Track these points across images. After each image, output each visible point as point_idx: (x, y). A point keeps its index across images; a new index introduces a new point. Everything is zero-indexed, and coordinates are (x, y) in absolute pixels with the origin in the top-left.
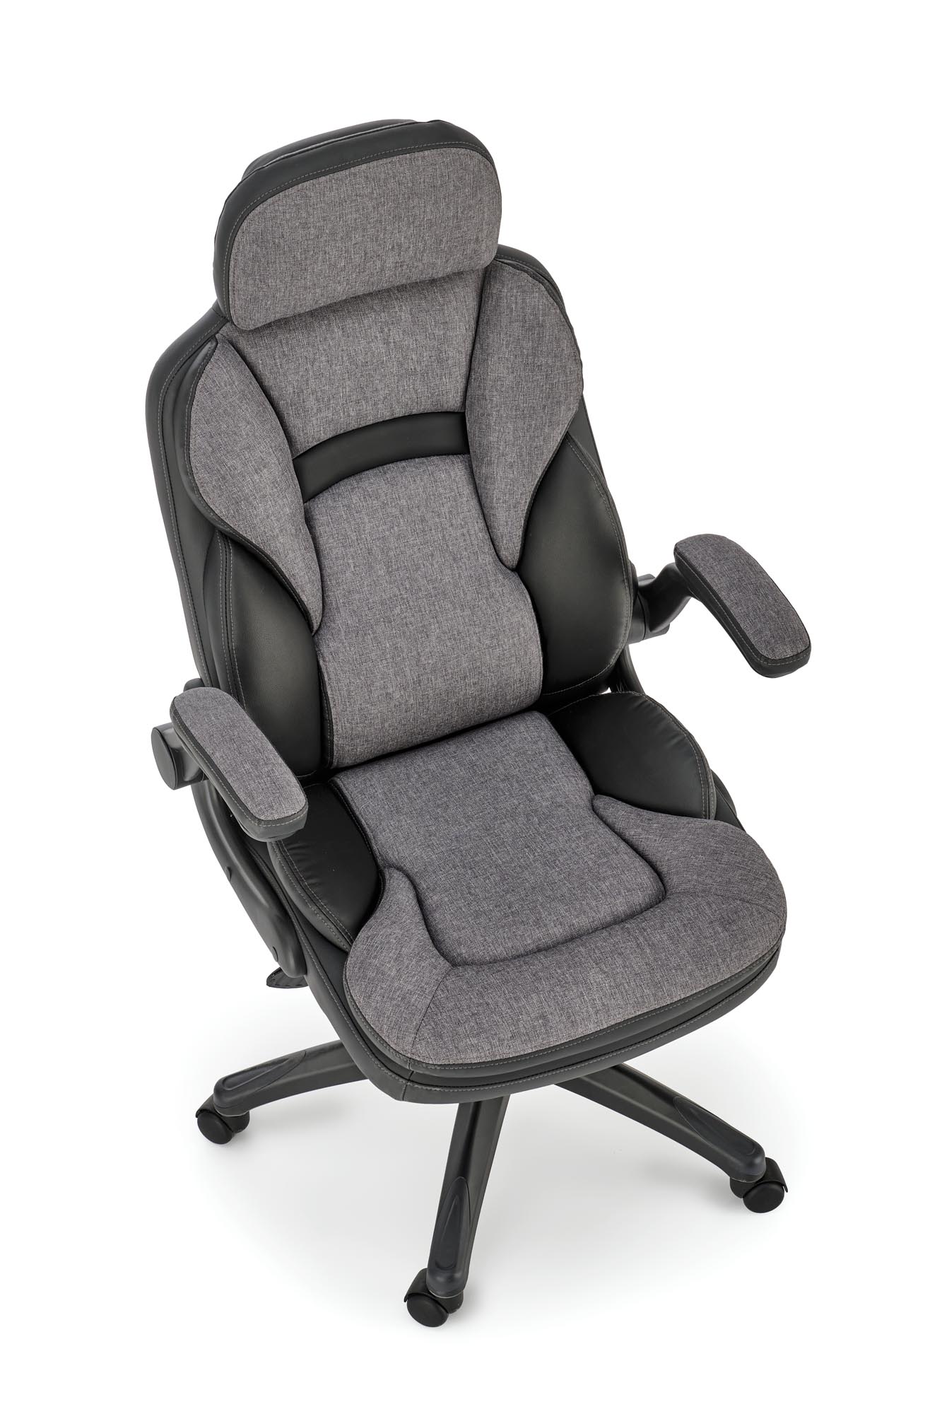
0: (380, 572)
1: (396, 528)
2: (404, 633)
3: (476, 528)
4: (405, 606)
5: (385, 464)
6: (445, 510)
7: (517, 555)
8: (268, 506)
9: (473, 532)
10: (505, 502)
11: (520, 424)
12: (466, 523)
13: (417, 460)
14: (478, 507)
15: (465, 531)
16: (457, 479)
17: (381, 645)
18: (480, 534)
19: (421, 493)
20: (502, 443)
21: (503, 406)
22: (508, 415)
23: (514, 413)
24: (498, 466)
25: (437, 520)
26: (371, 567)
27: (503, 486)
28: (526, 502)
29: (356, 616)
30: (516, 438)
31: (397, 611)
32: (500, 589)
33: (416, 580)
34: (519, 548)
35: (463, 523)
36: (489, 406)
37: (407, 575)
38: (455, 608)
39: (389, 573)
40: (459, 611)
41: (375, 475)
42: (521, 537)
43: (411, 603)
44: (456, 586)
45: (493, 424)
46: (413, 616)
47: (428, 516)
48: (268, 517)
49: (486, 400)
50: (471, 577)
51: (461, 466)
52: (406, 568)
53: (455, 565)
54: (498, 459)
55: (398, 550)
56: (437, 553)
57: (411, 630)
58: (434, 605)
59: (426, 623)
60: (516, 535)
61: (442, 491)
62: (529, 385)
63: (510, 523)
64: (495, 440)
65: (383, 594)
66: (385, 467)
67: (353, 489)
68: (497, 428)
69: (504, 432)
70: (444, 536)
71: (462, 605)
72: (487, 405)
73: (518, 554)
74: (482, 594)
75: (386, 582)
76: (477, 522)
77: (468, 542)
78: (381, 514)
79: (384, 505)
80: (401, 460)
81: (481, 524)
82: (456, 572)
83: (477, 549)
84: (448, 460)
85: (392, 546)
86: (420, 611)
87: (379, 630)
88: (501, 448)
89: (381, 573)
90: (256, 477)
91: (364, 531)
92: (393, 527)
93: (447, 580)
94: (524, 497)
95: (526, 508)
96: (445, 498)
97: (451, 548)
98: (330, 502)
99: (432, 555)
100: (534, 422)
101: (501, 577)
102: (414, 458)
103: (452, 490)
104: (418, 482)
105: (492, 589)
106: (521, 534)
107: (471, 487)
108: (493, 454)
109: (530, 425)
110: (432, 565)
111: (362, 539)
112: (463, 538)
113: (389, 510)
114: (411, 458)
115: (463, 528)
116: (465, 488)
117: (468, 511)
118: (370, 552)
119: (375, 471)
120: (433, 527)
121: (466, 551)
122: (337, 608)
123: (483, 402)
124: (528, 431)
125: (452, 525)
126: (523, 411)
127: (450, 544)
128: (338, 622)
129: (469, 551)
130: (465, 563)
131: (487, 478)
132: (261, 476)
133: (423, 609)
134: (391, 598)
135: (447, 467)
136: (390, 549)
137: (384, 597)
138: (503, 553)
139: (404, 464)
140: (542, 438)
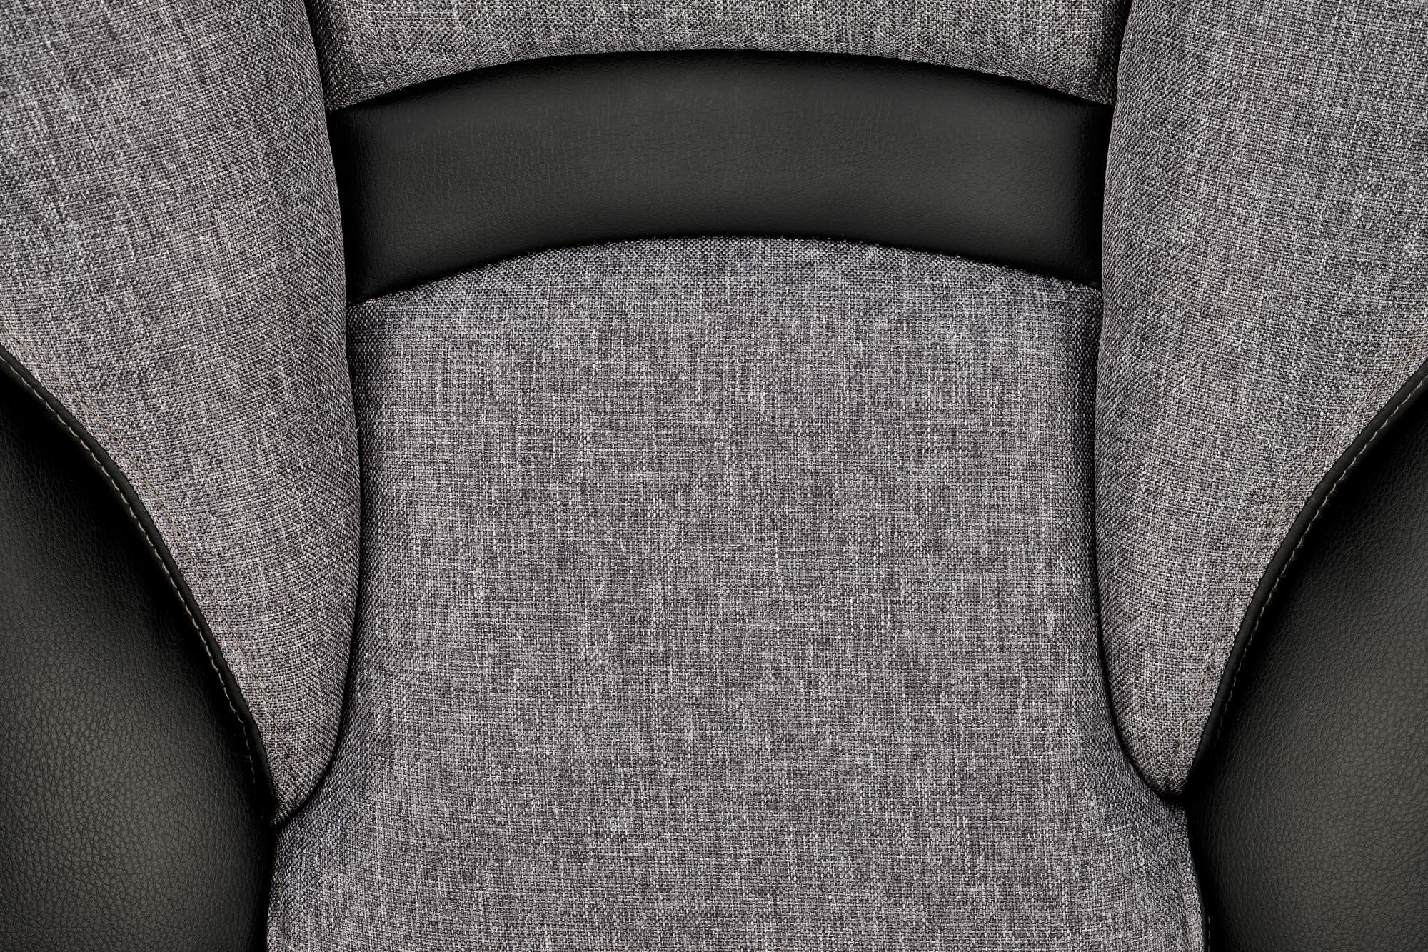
0: (585, 651)
1: (698, 492)
2: (628, 916)
3: (1040, 586)
4: (655, 812)
5: (741, 234)
6: (923, 476)
7: (1190, 745)
8: (111, 243)
9: (1018, 599)
10: (1176, 511)
11: (1301, 187)
12: (999, 555)
13: (872, 252)
14: (1072, 506)
15: (987, 582)
16: (1009, 369)
17: (521, 937)
18: (1050, 616)
19: (842, 382)
20: (1211, 260)
21: (1244, 96)
22: (1255, 138)
23: (1284, 138)
24: (1177, 357)
25: (880, 509)
26: (554, 619)
27: (1183, 444)
28: (1266, 537)
29: (449, 793)
30: (1275, 252)
31: (621, 820)
32: (1076, 860)
33: (730, 723)
34: (1200, 714)
35: (985, 549)
36: (1190, 85)
37: (698, 691)
38: (862, 881)
39: (625, 662)
40: (878, 895)
41: (682, 264)
42: (1218, 672)
43: (684, 808)
44: (890, 791)
45: (1189, 169)
46: (682, 860)
47: (843, 484)
48: (103, 287)
49: (1182, 55)
50: (964, 774)
51: (1044, 322)
52: (701, 665)
53: (906, 708)
54: (1185, 324)
55: (685, 585)
56: (844, 640)
57: (661, 916)
58: (780, 844)
59: (728, 904)
60: (1198, 661)
61: (928, 395)
62: (1376, 25)
63: (1180, 603)
64: (1187, 237)
65: (578, 740)
66: (734, 246)
67: (570, 295)
68: (1204, 188)
69: (1228, 212)
70: (890, 583)
71: (897, 878)
72: (1184, 78)
73: (1196, 741)
74: (992, 853)
75: (605, 695)
76: (1050, 565)
77: (989, 633)
78: (651, 419)
79: (674, 389)
80: (805, 234)
81: (1069, 579)
82: (905, 736)
83: (1017, 670)
84: (998, 282)
85: (662, 558)
86: (715, 850)
87: (527, 875)
88: (1204, 279)
89: (594, 653)
90: (67, 100)
91: (565, 467)
92: (687, 488)
93: (859, 761)
94: (1261, 512)
95: (1265, 560)
96: (936, 429)
97: (907, 634)
98: (462, 317)
99: (823, 642)
100: (1361, 197)
101: (1094, 809)
102: (869, 242)
103: (973, 404)
104: (843, 335)
105: (1044, 850)
106: (1220, 661)
107: (1064, 418)
108: (1169, 301)
109: (1344, 209)
110: (812, 681)
111: (546, 497)
112: (968, 611)
113: (689, 414)
114: (853, 240)
115: (980, 569)
116: (1034, 414)
117: (1023, 511)
118: (566, 556)
119: (692, 248)
120: (855, 532)
121: (971, 666)
122: (387, 742)
123: (1169, 64)
124: (1327, 233)
125: (937, 545)
126: (1325, 137)
127: (908, 615)
128: (376, 797)
129: (981, 668)
130: (952, 714)
131: (1128, 395)
132: (96, 105)
133: (726, 845)
134: (606, 763)
135: (983, 310)
136: (650, 569)
137: (580, 750)
138: (1137, 720)
139: (814, 251)
140: (1383, 278)
